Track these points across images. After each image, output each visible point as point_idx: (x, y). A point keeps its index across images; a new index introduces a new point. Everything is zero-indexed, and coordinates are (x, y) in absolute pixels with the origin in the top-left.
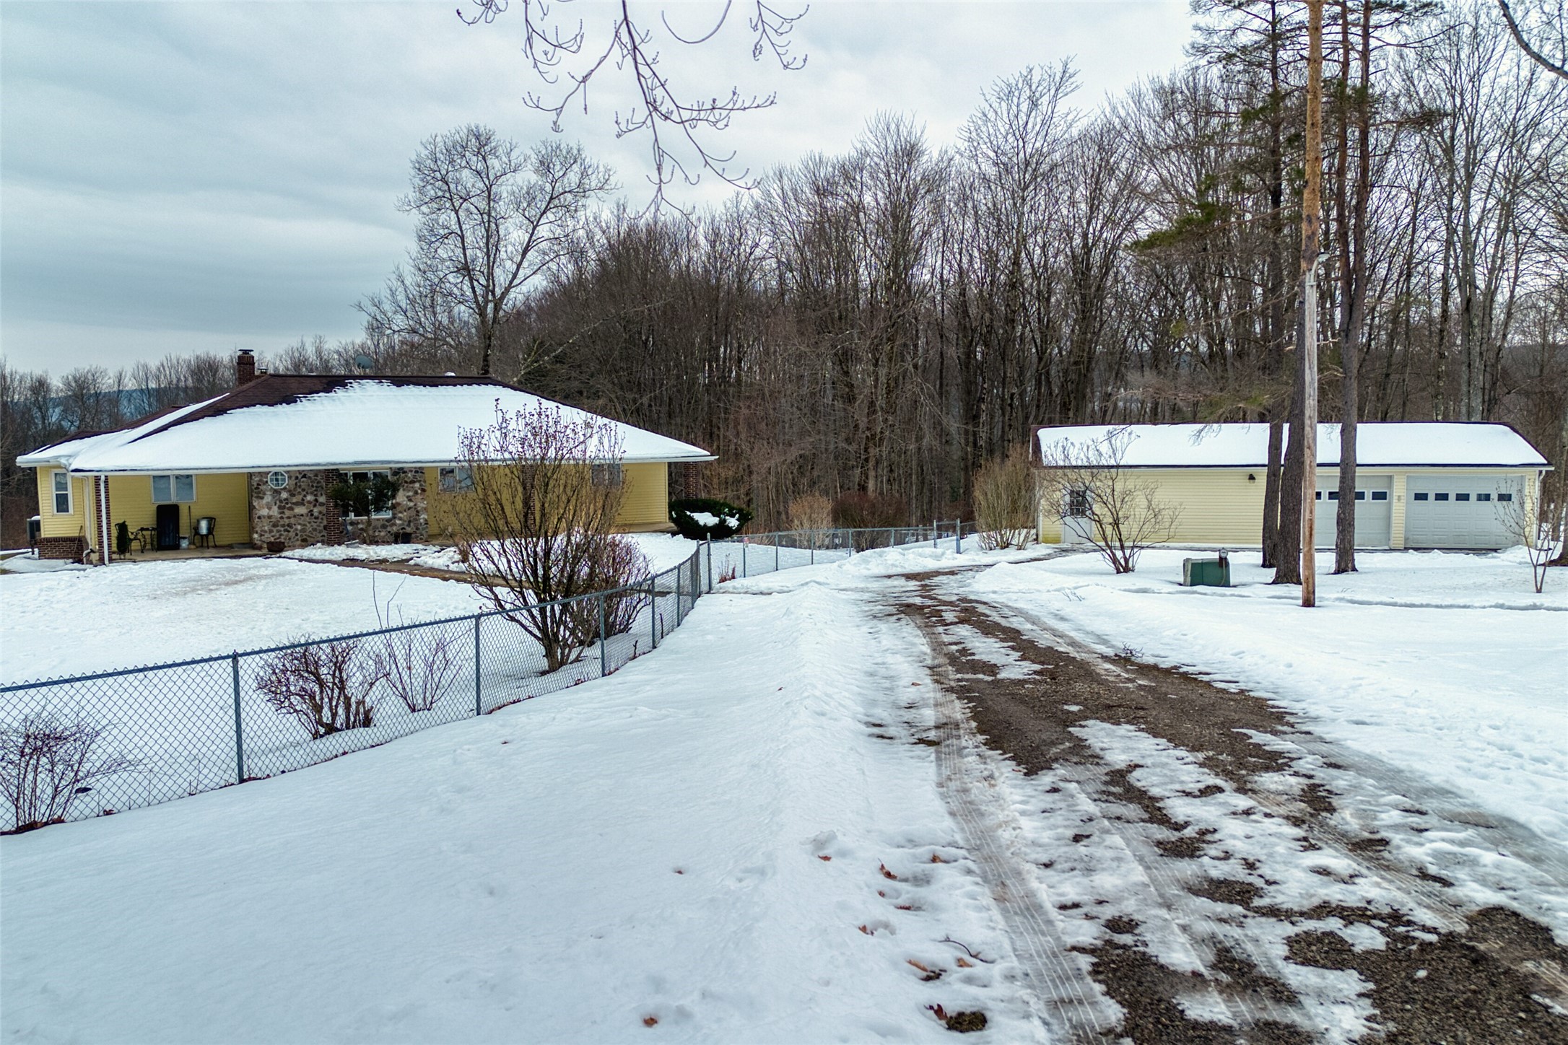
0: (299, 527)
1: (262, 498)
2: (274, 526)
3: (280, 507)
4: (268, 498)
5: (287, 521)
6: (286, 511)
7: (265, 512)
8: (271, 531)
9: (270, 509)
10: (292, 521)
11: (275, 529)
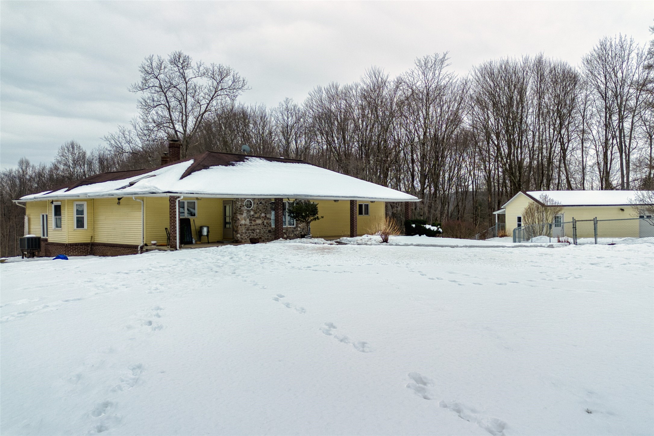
0: (258, 231)
1: (242, 214)
2: (248, 230)
3: (250, 220)
4: (245, 215)
5: (253, 227)
6: (253, 222)
7: (243, 222)
8: (246, 233)
9: (245, 220)
10: (255, 227)
11: (247, 232)
